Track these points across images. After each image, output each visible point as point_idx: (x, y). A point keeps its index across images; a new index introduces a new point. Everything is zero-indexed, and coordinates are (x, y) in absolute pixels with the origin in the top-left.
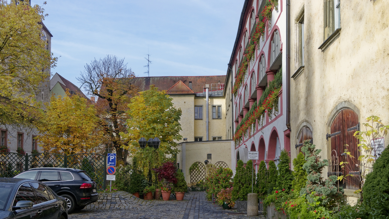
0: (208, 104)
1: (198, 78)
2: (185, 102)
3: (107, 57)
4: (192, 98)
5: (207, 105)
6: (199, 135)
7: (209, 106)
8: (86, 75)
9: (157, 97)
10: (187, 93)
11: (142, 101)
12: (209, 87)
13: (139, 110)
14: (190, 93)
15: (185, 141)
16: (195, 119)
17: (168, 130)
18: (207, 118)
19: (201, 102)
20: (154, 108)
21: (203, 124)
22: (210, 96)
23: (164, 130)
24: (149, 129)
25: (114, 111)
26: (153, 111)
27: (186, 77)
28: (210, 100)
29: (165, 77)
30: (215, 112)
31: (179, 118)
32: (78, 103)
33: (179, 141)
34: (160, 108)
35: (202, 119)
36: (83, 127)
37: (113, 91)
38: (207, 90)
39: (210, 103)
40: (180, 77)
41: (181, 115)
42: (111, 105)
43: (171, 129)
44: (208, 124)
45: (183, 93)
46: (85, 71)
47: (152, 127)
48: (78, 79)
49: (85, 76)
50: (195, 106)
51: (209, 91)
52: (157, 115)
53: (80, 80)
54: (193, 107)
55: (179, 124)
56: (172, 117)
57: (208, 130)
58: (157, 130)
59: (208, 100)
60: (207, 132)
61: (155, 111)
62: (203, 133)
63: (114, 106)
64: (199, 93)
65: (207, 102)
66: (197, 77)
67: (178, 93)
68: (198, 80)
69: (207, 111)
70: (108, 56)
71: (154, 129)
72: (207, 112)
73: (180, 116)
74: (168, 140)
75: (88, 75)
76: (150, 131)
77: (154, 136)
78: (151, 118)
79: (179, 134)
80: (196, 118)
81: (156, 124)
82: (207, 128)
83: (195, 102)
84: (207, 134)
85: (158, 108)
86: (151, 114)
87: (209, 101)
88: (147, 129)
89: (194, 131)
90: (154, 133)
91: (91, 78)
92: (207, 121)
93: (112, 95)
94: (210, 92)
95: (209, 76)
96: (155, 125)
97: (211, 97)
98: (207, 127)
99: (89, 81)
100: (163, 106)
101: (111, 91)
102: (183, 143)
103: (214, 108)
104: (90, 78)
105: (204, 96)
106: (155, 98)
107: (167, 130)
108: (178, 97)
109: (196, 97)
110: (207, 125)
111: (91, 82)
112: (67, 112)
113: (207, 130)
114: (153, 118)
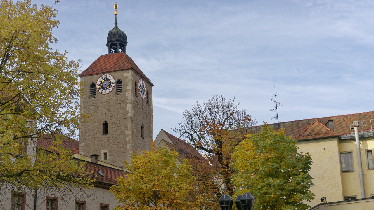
0: (360, 148)
1: (345, 118)
2: (325, 149)
3: (212, 98)
4: (334, 143)
5: (358, 150)
6: (351, 194)
7: (362, 152)
8: (185, 123)
9: (271, 140)
10: (326, 136)
11: (250, 147)
12: (358, 125)
13: (247, 160)
14: (331, 135)
15: (323, 202)
16: (343, 172)
17: (292, 186)
18: (360, 169)
19: (349, 147)
20: (267, 155)
21: (354, 178)
22: (361, 137)
23: (285, 187)
24: (262, 187)
25: (224, 168)
26: (267, 159)
27: (328, 117)
28: (361, 142)
29: (300, 121)
30: (371, 159)
31: (309, 168)
32: (165, 158)
33: (310, 201)
34: (276, 155)
35: (352, 171)
36: (172, 190)
37: (223, 142)
38: (356, 129)
39: (362, 148)
40: (319, 118)
41: (312, 163)
42: (220, 160)
43: (296, 184)
44: (363, 177)
45: (321, 136)
46: (184, 119)
47: (266, 183)
48: (174, 129)
49: (183, 125)
50: (341, 153)
51: (359, 130)
52: (272, 165)
53: (176, 130)
54: (337, 154)
55: (309, 177)
56: (297, 168)
57: (364, 185)
58: (274, 187)
59: (359, 143)
60: (362, 189)
61: (270, 160)
62: (356, 191)
63: (225, 161)
64: (345, 136)
65: (358, 146)
66: (344, 116)
67: (313, 137)
68: (346, 120)
69: (359, 158)
70: (214, 97)
71: (269, 185)
72: (359, 160)
73: (310, 165)
74: (293, 201)
75: (186, 123)
76: (265, 190)
77: (270, 196)
78: (263, 171)
79: (309, 191)
80: (344, 170)
81: (271, 178)
82: (362, 183)
83: (340, 148)
84: (363, 191)
85: (274, 154)
86: (263, 164)
87: (360, 145)
88: (259, 186)
89: (341, 189)
90: (270, 192)
91: (192, 128)
92: (361, 173)
93: (221, 148)
94: (362, 133)
95: (361, 113)
96: (271, 180)
97: (363, 138)
98: (362, 181)
99: (189, 131)
100: (280, 151)
101: (220, 142)
102: (320, 204)
103: (369, 153)
104: (190, 127)
105: (353, 138)
106: (268, 141)
107: (290, 187)
108: (315, 142)
109: (341, 140)
110: (361, 179)
111: (192, 132)
112: (151, 171)
113: (362, 186)
114: (266, 169)
